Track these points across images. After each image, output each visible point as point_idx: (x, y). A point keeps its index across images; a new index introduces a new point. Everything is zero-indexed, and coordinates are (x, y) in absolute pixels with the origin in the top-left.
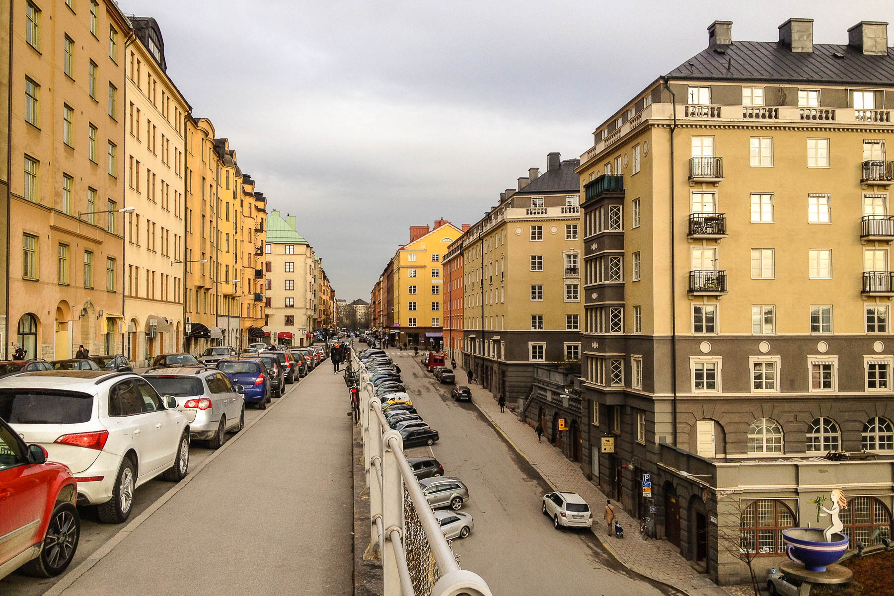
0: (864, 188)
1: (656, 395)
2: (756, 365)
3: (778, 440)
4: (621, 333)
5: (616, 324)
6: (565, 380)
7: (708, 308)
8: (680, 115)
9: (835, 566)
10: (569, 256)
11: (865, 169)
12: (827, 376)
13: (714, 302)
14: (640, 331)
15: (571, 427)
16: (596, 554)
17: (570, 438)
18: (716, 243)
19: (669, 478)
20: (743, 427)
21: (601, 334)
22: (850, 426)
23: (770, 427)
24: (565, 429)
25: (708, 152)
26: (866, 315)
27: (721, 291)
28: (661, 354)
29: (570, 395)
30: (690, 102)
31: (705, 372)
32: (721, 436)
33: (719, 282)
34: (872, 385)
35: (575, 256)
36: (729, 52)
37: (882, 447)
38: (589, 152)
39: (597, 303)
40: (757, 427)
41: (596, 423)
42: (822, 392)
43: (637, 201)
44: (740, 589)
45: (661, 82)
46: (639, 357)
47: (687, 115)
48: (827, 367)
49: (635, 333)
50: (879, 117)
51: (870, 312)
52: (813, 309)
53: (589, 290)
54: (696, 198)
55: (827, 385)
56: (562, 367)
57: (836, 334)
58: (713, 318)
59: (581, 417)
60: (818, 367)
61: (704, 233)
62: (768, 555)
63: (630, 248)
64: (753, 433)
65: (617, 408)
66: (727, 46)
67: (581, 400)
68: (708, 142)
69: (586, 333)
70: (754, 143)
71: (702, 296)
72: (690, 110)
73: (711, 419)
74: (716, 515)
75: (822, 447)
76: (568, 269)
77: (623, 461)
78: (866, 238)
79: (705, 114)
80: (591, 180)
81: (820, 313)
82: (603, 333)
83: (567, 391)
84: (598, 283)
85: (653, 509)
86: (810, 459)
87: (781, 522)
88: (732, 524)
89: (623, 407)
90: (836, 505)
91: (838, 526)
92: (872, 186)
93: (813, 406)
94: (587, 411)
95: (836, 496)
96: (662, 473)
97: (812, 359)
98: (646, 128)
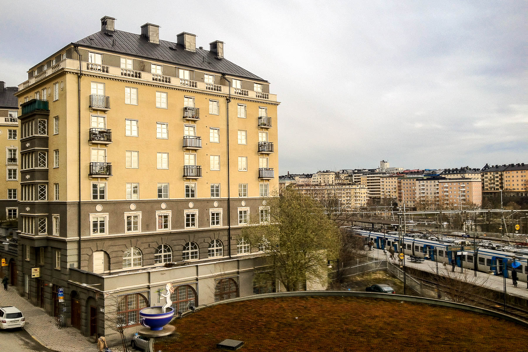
0: (185, 121)
1: (68, 239)
2: (128, 217)
3: (140, 259)
4: (46, 200)
5: (42, 195)
6: (6, 233)
7: (101, 184)
8: (84, 69)
9: (168, 326)
10: (10, 150)
11: (185, 111)
12: (166, 222)
13: (104, 181)
14: (58, 199)
15: (9, 263)
16: (27, 344)
17: (8, 270)
18: (106, 146)
19: (74, 289)
20: (120, 253)
21: (32, 201)
22: (177, 248)
23: (136, 252)
24: (6, 265)
25: (101, 93)
26: (185, 188)
27: (108, 175)
28: (71, 214)
29: (10, 242)
30: (90, 61)
31: (99, 223)
32: (107, 260)
33: (108, 170)
34: (188, 225)
35: (15, 151)
36: (114, 36)
37: (192, 257)
38: (24, 83)
39: (29, 182)
40: (128, 252)
41: (28, 259)
42: (163, 230)
43: (57, 118)
44: (117, 348)
45: (72, 46)
46: (57, 216)
47: (88, 69)
48: (166, 217)
49: (55, 200)
50: (192, 84)
51: (187, 187)
52: (159, 185)
53: (24, 173)
54: (94, 119)
55: (166, 226)
56: (4, 224)
57: (170, 199)
58: (104, 190)
59: (17, 256)
60: (161, 217)
61: (99, 140)
62: (133, 325)
63: (52, 147)
64: (126, 257)
65: (42, 249)
66: (112, 32)
67: (17, 245)
68: (101, 86)
69: (22, 201)
70: (127, 90)
71: (98, 178)
72: (90, 66)
73: (102, 251)
74: (103, 307)
75: (163, 261)
76: (9, 159)
77: (46, 282)
78: (185, 148)
79: (99, 70)
80: (25, 102)
81: (163, 187)
82: (34, 201)
83: (7, 240)
84: (30, 168)
85: (65, 309)
86: (156, 268)
87: (140, 306)
88: (113, 311)
89: (46, 248)
90: (168, 292)
91: (169, 303)
92: (189, 120)
93: (158, 239)
94: (21, 252)
95: (169, 287)
96: (70, 286)
97: (158, 213)
98: (62, 73)
